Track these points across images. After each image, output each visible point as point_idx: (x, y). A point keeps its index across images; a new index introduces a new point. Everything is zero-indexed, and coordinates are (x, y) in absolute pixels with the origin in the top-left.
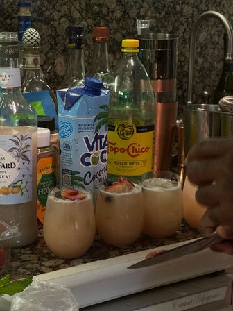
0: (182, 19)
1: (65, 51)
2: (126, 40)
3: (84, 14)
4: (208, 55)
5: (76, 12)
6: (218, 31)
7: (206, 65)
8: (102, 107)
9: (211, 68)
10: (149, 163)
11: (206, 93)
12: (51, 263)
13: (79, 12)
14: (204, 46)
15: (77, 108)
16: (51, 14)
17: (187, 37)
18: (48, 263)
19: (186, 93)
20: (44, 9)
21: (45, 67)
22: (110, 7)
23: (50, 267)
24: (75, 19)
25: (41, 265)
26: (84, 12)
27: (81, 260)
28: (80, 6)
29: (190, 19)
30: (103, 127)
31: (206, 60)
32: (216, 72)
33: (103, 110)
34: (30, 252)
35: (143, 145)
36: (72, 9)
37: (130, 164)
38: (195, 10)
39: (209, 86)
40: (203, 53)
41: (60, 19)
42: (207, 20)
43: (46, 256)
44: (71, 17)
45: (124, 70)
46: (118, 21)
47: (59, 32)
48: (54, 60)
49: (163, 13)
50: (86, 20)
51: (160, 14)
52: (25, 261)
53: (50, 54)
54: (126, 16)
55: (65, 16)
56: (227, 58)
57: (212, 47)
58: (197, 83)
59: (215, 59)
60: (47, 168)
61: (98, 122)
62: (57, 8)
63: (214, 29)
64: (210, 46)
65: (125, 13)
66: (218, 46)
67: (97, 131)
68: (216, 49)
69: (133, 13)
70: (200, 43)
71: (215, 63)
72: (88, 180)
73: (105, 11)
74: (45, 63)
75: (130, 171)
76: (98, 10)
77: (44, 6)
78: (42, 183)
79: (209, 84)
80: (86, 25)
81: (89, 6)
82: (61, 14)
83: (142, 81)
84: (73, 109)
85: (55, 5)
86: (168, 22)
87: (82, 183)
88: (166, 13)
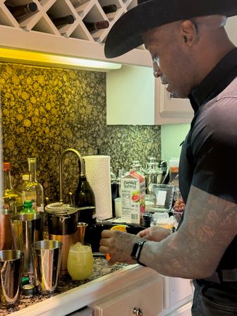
0: (53, 152)
7: (70, 177)
9: (73, 178)
11: (71, 193)
14: (68, 166)
17: (57, 162)
22: (10, 149)
29: (58, 152)
31: (69, 174)
32: (75, 180)
40: (68, 170)
51: (41, 150)
56: (81, 175)
57: (72, 166)
58: (65, 187)
65: (20, 152)
68: (75, 167)
70: (65, 165)
71: (75, 175)
86: (46, 154)
88: (44, 150)
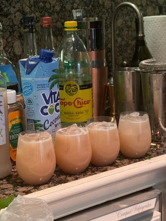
0: (104, 10)
1: (21, 37)
2: (68, 22)
3: (32, 9)
4: (124, 35)
5: (27, 7)
6: (130, 18)
7: (124, 43)
8: (54, 71)
9: (127, 45)
10: (90, 112)
11: (125, 62)
12: (24, 189)
13: (29, 7)
14: (121, 30)
15: (35, 73)
16: (8, 10)
17: (108, 23)
18: (21, 189)
19: (111, 64)
20: (3, 6)
21: (7, 49)
22: (51, 3)
23: (24, 192)
24: (27, 13)
25: (16, 191)
26: (33, 7)
27: (46, 185)
28: (29, 3)
29: (110, 10)
30: (56, 86)
31: (123, 39)
32: (131, 48)
33: (55, 73)
34: (7, 182)
35: (85, 99)
36: (24, 5)
37: (76, 114)
38: (113, 3)
39: (127, 58)
40: (121, 34)
41: (15, 13)
42: (122, 10)
43: (20, 184)
44: (23, 11)
45: (68, 44)
46: (58, 13)
47: (15, 23)
48: (13, 43)
49: (91, 6)
50: (34, 13)
51: (88, 7)
52: (4, 189)
53: (10, 40)
54: (64, 9)
55: (19, 11)
56: (140, 35)
57: (127, 29)
58: (118, 56)
59: (130, 38)
60: (15, 119)
61: (51, 82)
62: (13, 5)
63: (127, 17)
64: (125, 29)
65: (63, 7)
66: (131, 29)
67: (51, 88)
68: (130, 31)
69: (68, 7)
70: (118, 27)
71: (130, 41)
72: (47, 125)
73: (48, 6)
74: (6, 46)
75: (77, 119)
76: (43, 5)
77: (3, 4)
78: (12, 131)
79: (126, 56)
80: (35, 17)
81: (36, 3)
82: (16, 9)
83: (80, 52)
84: (32, 73)
85: (11, 3)
86: (94, 12)
87: (43, 128)
88: (92, 6)
